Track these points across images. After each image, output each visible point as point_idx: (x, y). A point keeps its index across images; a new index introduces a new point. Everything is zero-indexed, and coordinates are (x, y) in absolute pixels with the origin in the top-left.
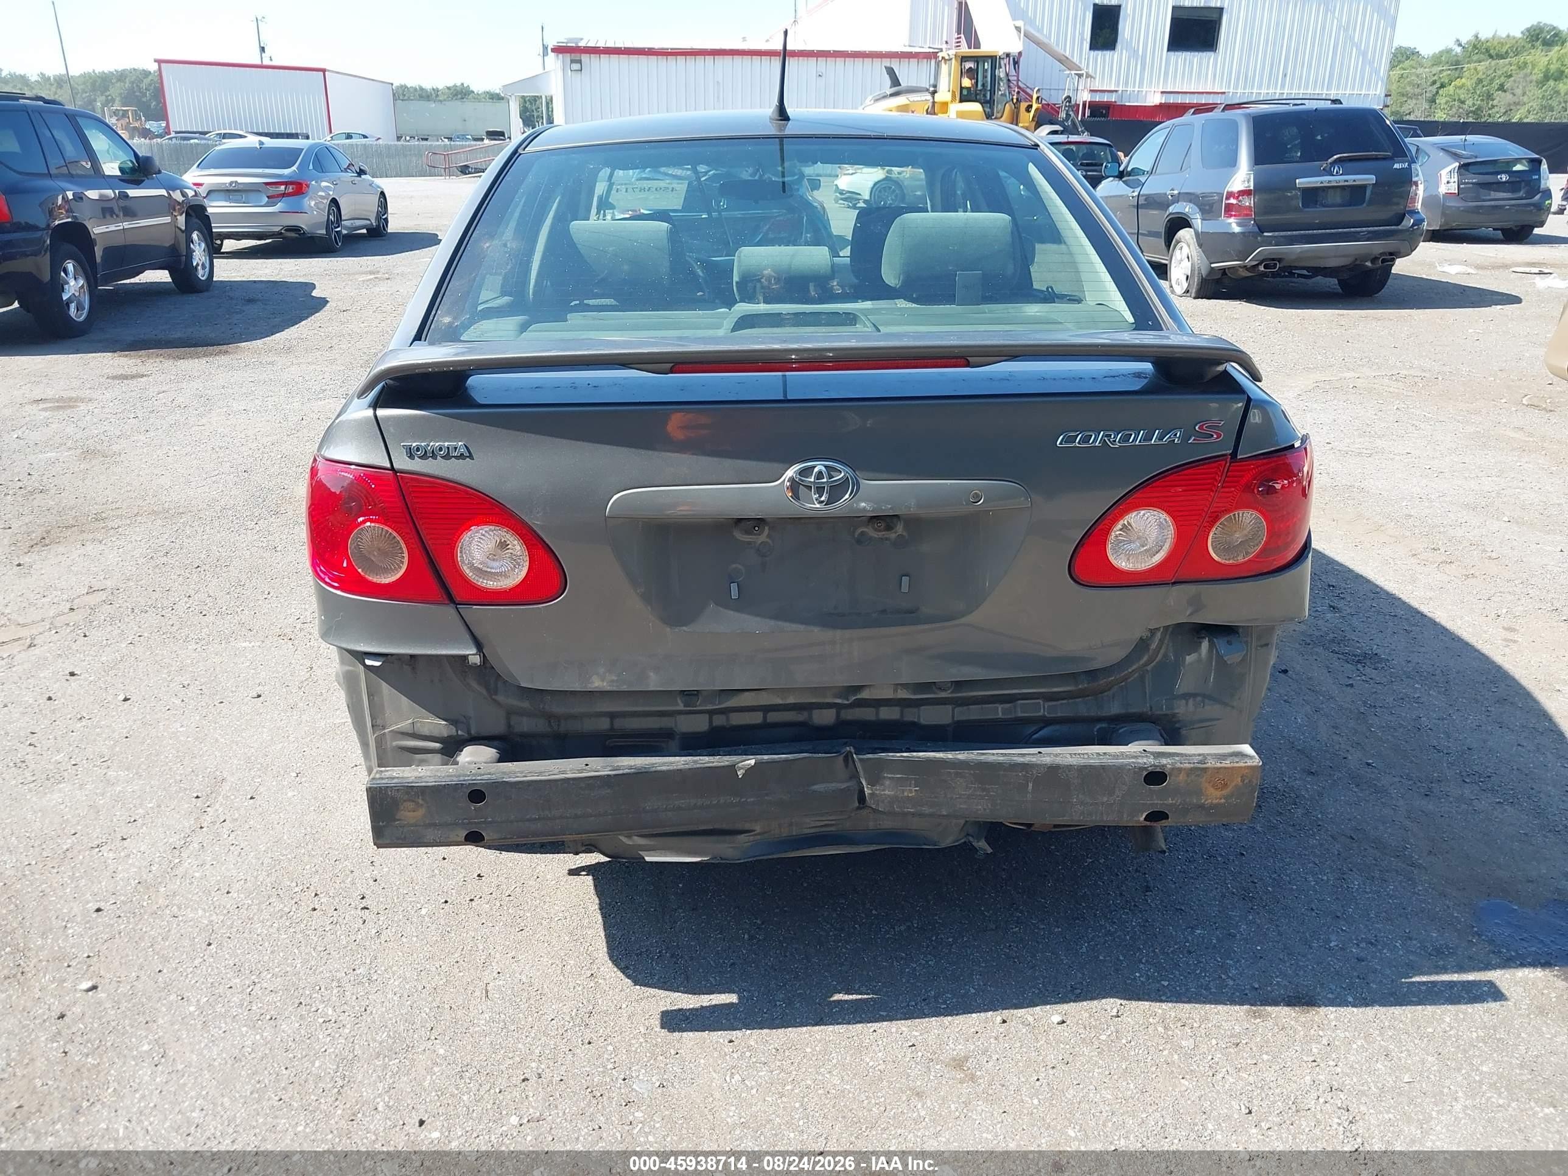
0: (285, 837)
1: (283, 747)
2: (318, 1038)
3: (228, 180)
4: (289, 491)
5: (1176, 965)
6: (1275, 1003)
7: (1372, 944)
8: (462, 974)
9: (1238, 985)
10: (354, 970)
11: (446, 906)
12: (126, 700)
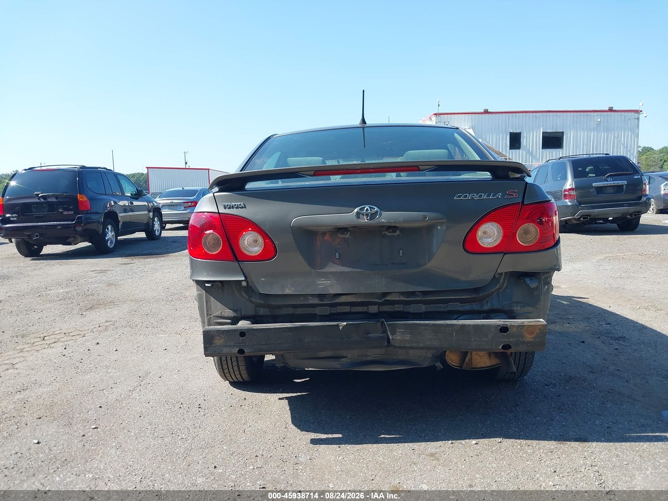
0: (172, 388)
1: (174, 364)
2: (178, 443)
3: (169, 201)
4: (184, 294)
5: (528, 428)
6: (570, 440)
7: (614, 423)
8: (235, 426)
9: (554, 434)
10: (194, 425)
11: (231, 408)
12: (116, 350)
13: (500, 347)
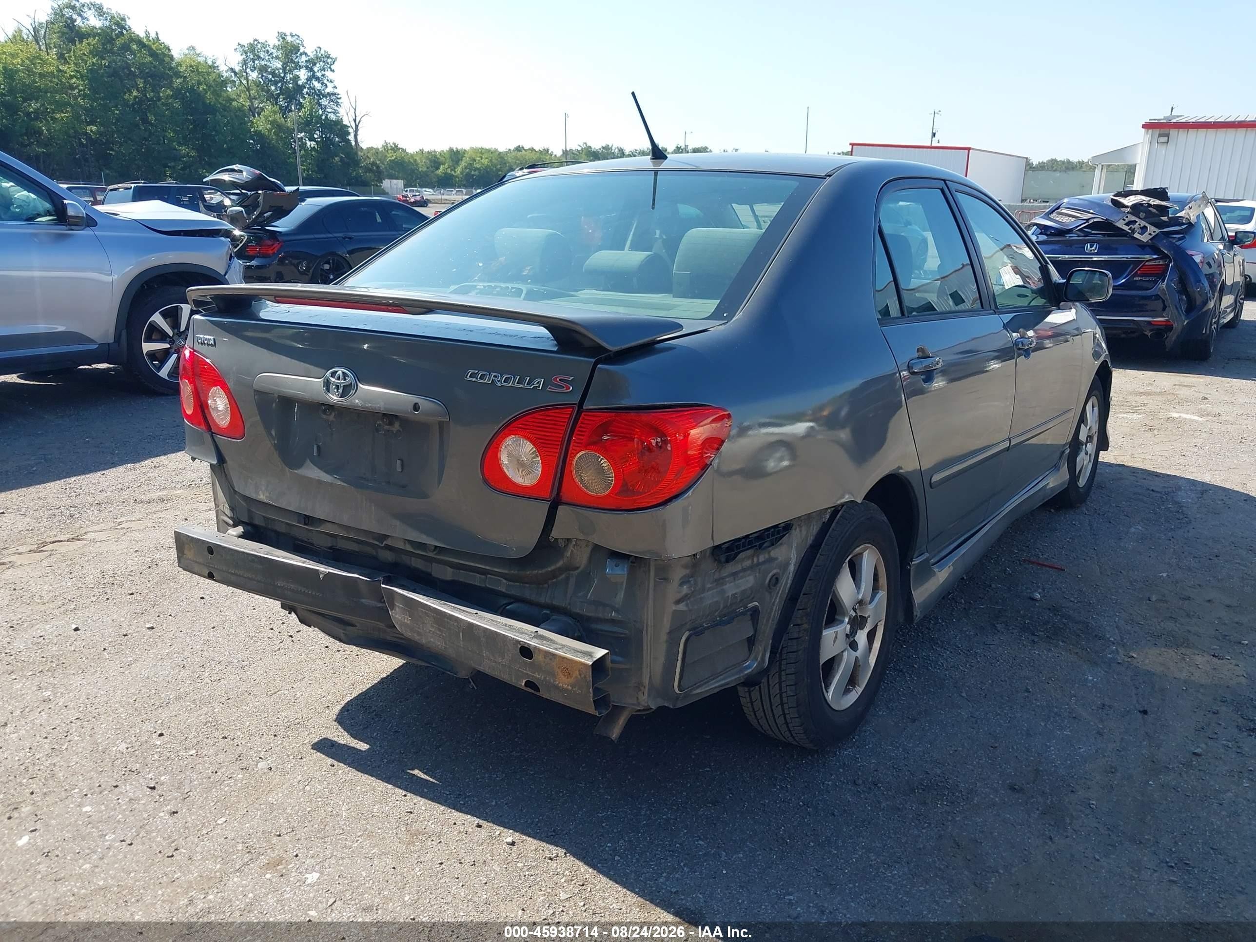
13: (523, 684)
